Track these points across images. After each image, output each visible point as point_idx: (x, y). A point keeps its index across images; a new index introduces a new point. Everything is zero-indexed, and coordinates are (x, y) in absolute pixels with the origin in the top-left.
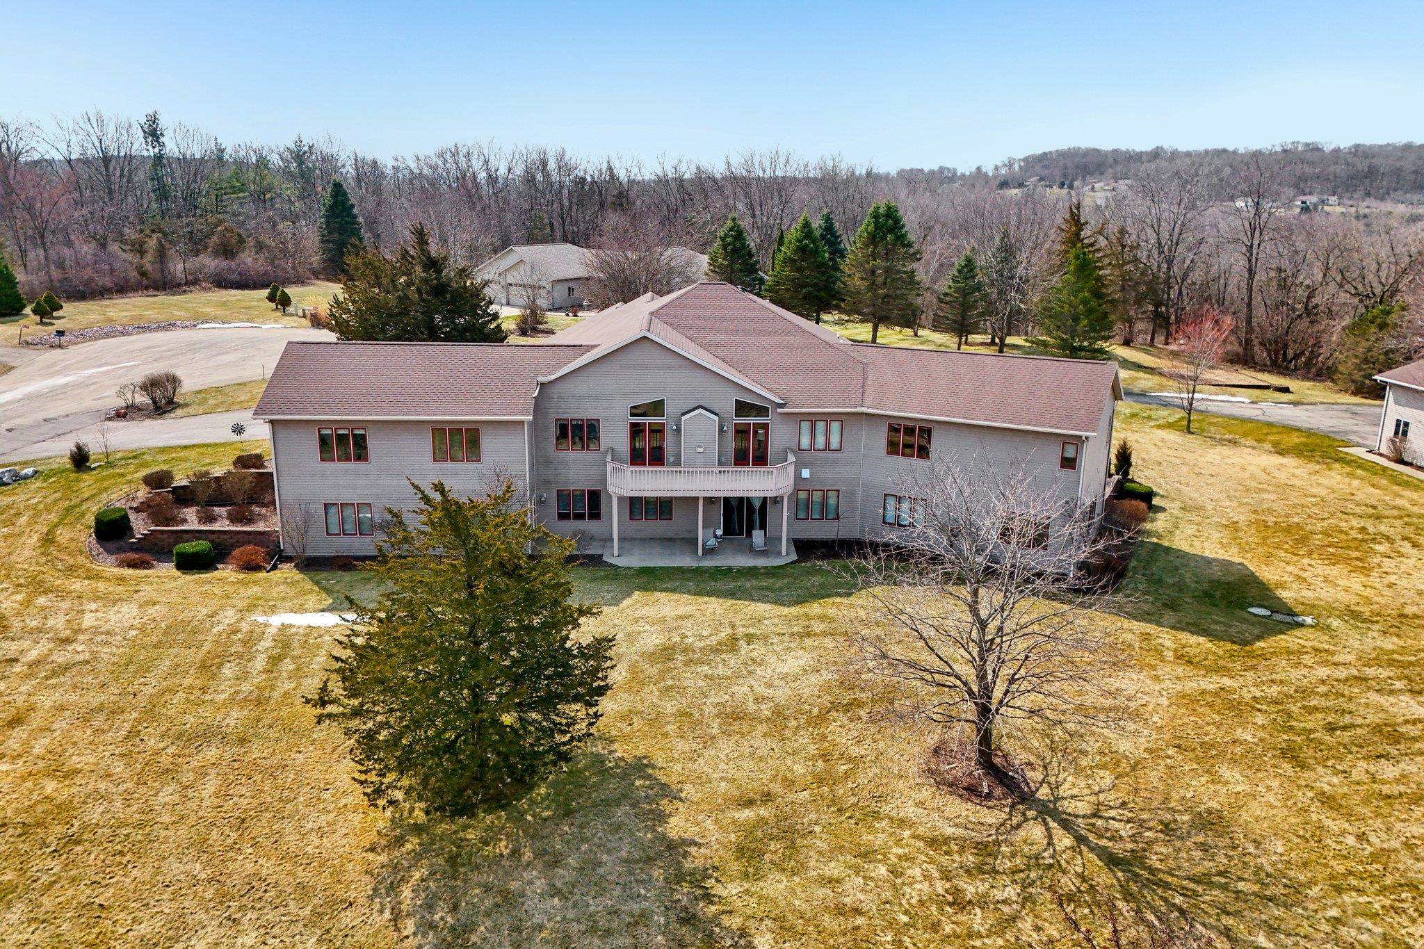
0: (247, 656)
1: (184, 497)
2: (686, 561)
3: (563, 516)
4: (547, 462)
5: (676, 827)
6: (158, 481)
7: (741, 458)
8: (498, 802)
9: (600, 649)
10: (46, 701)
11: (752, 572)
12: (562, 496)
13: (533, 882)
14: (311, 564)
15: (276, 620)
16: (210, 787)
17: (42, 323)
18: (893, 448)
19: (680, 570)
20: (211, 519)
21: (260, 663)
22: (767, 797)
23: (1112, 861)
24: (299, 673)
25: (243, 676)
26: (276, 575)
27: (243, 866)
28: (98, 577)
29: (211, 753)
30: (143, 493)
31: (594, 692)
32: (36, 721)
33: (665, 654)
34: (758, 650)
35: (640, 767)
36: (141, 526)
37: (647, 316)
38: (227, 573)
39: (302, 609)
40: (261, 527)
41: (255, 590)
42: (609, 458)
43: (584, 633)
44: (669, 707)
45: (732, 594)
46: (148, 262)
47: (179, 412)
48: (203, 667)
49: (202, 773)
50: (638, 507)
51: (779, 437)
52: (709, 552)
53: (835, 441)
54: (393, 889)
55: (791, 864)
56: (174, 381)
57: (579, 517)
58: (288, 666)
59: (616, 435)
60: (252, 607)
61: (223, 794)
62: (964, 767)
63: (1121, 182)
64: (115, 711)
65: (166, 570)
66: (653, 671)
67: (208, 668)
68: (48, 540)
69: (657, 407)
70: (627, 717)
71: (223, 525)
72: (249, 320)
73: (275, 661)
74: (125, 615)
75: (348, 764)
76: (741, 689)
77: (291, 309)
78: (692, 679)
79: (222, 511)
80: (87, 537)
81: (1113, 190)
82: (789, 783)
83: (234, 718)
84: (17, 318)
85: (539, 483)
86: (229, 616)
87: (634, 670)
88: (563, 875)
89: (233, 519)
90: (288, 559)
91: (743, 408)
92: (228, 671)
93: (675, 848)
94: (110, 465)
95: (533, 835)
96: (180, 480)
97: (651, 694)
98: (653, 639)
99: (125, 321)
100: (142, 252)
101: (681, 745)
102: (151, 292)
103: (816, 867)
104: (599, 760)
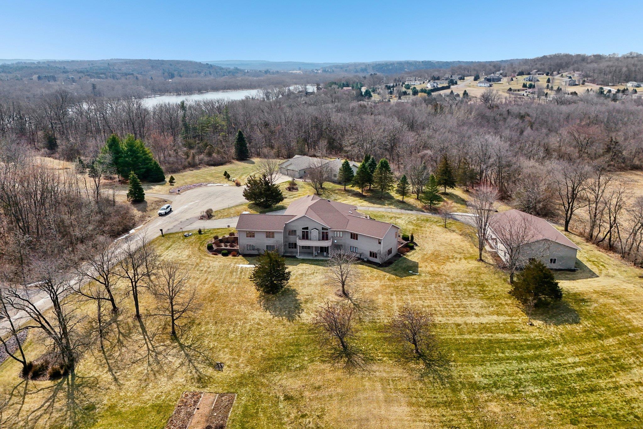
0: (237, 272)
1: (221, 241)
2: (311, 258)
3: (290, 248)
4: (287, 238)
5: (297, 298)
6: (216, 238)
7: (323, 239)
8: (273, 293)
9: (289, 273)
10: (209, 277)
11: (322, 260)
12: (289, 244)
13: (277, 303)
14: (245, 255)
15: (241, 266)
16: (235, 289)
17: (171, 185)
18: (351, 238)
19: (309, 259)
20: (226, 246)
21: (239, 272)
22: (311, 295)
23: (354, 304)
24: (245, 275)
25: (237, 275)
26: (239, 257)
27: (241, 299)
28: (209, 256)
29: (234, 285)
30: (213, 241)
31: (287, 279)
32: (209, 280)
33: (302, 274)
34: (317, 274)
35: (294, 290)
36: (215, 247)
37: (307, 207)
38: (230, 256)
39: (244, 264)
40: (235, 248)
41: (236, 260)
42: (298, 238)
43: (287, 271)
44: (300, 282)
45: (317, 265)
46: (190, 159)
47: (213, 218)
48: (231, 273)
49: (234, 287)
50: (303, 247)
51: (330, 235)
52: (316, 256)
53: (341, 236)
54: (260, 302)
55: (312, 303)
56: (211, 210)
57: (293, 248)
58: (243, 273)
59: (299, 233)
60: (236, 263)
61: (237, 290)
62: (340, 293)
63: (576, 72)
64: (220, 279)
65: (220, 255)
66: (299, 277)
67: (232, 272)
68: (199, 249)
69: (307, 228)
70: (293, 284)
71: (228, 248)
72: (220, 183)
73: (241, 273)
74: (216, 264)
75: (254, 287)
76: (312, 280)
77: (230, 178)
78: (305, 279)
79: (228, 244)
80: (206, 249)
81: (570, 78)
82: (315, 293)
83: (237, 281)
84: (164, 182)
85: (285, 242)
86: (232, 265)
87: (296, 277)
88: (281, 302)
89: (231, 246)
90: (240, 254)
91: (323, 229)
92: (234, 274)
93: (297, 300)
94: (205, 233)
95: (278, 297)
96: (220, 238)
97: (298, 280)
98: (300, 272)
99: (190, 183)
100: (188, 156)
101: (301, 288)
102: (191, 169)
103: (314, 303)
104: (288, 289)
